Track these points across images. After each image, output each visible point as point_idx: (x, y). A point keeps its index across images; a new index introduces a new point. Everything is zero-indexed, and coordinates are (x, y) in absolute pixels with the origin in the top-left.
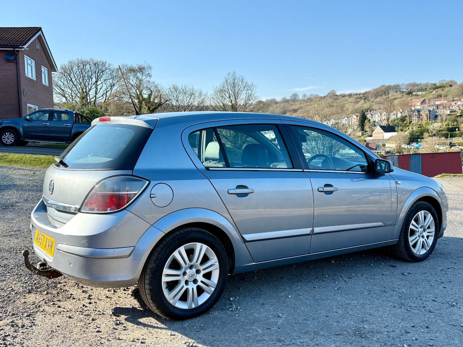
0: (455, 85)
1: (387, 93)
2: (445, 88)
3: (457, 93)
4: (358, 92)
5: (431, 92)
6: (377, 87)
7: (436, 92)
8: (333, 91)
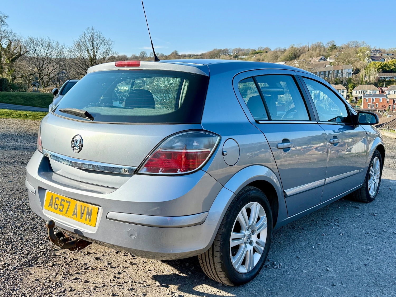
0: (270, 52)
1: (218, 56)
2: (262, 54)
3: (272, 58)
4: (196, 54)
5: (252, 57)
6: (211, 51)
7: (256, 56)
8: (176, 51)
